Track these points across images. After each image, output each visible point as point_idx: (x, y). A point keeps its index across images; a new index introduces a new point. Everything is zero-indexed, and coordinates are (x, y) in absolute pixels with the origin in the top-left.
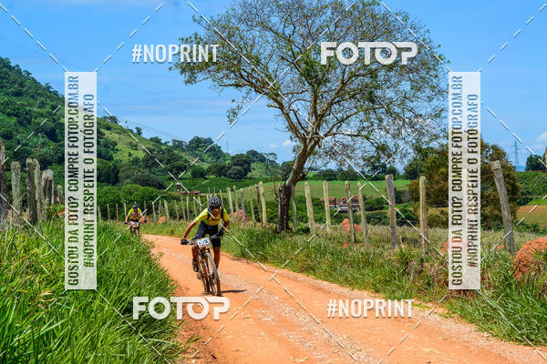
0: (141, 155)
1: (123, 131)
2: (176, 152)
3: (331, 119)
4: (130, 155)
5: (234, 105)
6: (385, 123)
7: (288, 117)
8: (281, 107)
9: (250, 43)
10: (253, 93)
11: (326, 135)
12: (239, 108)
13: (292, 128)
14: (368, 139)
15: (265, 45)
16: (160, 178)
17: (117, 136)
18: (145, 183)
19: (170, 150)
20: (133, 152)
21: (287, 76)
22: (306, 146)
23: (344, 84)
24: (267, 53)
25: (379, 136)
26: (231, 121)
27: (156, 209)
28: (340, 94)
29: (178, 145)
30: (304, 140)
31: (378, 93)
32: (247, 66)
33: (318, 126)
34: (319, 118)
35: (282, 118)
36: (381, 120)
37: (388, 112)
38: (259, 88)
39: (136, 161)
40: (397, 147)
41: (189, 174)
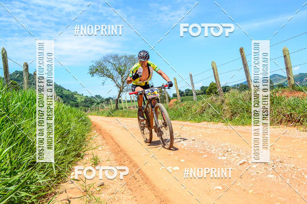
0: (83, 100)
1: (79, 95)
2: (92, 99)
5: (103, 81)
8: (114, 81)
9: (106, 66)
10: (107, 78)
11: (125, 87)
12: (105, 82)
13: (117, 85)
15: (109, 67)
17: (77, 96)
19: (90, 98)
20: (81, 99)
21: (115, 74)
22: (121, 90)
29: (92, 97)
30: (120, 88)
32: (106, 72)
33: (123, 85)
34: (123, 83)
35: (115, 83)
38: (109, 77)
39: (82, 101)
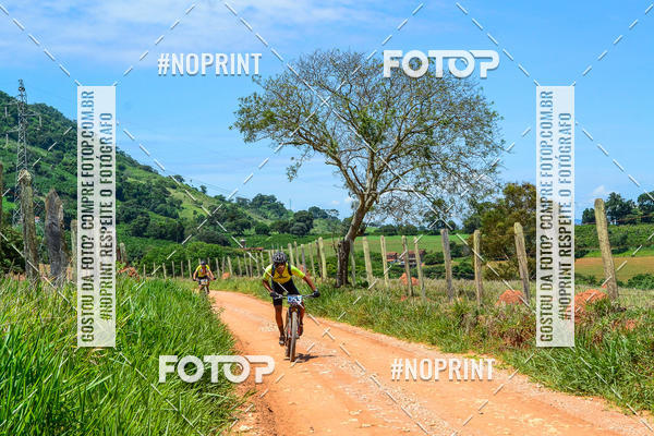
0: (205, 212)
2: (240, 209)
3: (388, 175)
4: (195, 213)
5: (293, 163)
6: (441, 179)
7: (346, 174)
8: (339, 164)
9: (308, 102)
10: (312, 151)
11: (383, 192)
12: (299, 165)
13: (351, 184)
14: (424, 194)
15: (322, 103)
16: (226, 236)
17: (182, 194)
18: (210, 240)
19: (234, 207)
20: (198, 210)
21: (345, 134)
22: (364, 202)
23: (400, 141)
24: (324, 112)
25: (435, 191)
26: (291, 179)
27: (220, 266)
28: (397, 150)
29: (242, 202)
30: (362, 196)
31: (434, 149)
32: (305, 124)
33: (376, 182)
34: (377, 174)
35: (340, 175)
36: (436, 176)
37: (444, 168)
38: (317, 145)
39: (201, 219)
40: (453, 201)
41: (253, 231)
